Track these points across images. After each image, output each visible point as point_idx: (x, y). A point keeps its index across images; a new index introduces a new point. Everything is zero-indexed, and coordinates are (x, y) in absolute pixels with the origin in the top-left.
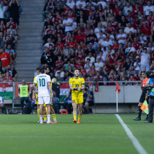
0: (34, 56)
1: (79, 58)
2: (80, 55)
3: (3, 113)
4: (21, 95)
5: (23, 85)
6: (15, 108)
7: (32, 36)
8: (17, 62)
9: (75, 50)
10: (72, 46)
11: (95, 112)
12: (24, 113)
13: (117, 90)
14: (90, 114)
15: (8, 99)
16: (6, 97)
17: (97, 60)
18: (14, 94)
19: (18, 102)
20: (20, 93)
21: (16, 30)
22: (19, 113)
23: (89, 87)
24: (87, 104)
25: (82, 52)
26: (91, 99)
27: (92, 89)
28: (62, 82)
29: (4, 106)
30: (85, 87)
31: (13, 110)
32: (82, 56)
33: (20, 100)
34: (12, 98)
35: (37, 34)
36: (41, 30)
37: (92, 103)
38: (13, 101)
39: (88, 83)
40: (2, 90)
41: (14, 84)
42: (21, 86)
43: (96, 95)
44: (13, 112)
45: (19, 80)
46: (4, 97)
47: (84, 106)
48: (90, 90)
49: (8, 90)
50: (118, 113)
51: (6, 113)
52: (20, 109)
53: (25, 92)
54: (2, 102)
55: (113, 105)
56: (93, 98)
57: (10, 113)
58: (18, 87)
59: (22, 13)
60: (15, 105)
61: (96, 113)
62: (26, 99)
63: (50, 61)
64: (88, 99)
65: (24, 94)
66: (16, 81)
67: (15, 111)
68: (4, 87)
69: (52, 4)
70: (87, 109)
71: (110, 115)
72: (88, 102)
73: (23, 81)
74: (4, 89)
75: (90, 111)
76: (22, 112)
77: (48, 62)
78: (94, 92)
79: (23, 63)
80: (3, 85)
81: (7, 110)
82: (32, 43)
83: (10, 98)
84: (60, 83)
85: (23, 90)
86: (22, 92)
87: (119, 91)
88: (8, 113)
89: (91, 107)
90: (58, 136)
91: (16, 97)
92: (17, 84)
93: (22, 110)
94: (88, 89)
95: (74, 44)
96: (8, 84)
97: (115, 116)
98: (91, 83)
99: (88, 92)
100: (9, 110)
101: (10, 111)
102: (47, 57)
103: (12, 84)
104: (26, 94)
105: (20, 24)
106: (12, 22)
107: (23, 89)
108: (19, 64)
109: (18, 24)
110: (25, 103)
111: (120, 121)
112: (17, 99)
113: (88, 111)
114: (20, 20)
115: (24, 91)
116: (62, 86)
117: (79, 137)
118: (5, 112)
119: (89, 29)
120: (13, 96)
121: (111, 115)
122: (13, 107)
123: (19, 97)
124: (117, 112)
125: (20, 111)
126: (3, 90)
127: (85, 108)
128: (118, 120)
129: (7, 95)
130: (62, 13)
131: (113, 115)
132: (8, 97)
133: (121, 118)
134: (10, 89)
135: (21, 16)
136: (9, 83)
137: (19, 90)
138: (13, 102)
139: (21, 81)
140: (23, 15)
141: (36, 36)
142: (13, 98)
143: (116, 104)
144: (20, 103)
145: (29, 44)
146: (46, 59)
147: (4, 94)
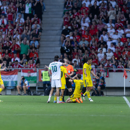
0: (54, 47)
1: (93, 48)
2: (94, 46)
3: (28, 94)
4: (44, 80)
5: (45, 71)
6: (39, 90)
7: (53, 30)
8: (40, 52)
9: (89, 42)
10: (87, 38)
11: (106, 94)
12: (46, 94)
13: (125, 76)
14: (102, 96)
15: (32, 82)
16: (31, 81)
17: (107, 51)
18: (38, 78)
19: (41, 86)
20: (42, 78)
21: (40, 25)
22: (42, 95)
23: (101, 74)
24: (99, 87)
25: (95, 44)
26: (103, 84)
27: (104, 75)
28: (78, 69)
29: (29, 88)
30: (98, 73)
31: (36, 92)
32: (96, 47)
33: (43, 84)
34: (35, 82)
35: (57, 28)
36: (61, 25)
37: (103, 87)
38: (37, 84)
39: (100, 70)
40: (28, 75)
41: (38, 70)
42: (43, 72)
43: (106, 80)
44: (37, 94)
45: (42, 66)
46: (29, 81)
47: (96, 89)
48: (102, 75)
49: (33, 75)
50: (125, 96)
51: (31, 95)
52: (43, 91)
53: (47, 77)
54: (27, 85)
55: (121, 89)
56: (104, 83)
57: (34, 94)
58: (41, 72)
59: (45, 10)
60: (39, 88)
61: (107, 96)
62: (48, 83)
63: (68, 51)
64: (100, 84)
65: (46, 78)
66: (39, 68)
67: (38, 93)
68: (29, 73)
69: (71, 3)
70: (99, 91)
71: (118, 97)
72: (100, 86)
74: (29, 74)
75: (102, 94)
76: (45, 94)
77: (67, 51)
78: (105, 78)
79: (45, 53)
80: (28, 71)
81: (32, 92)
82: (53, 35)
83: (34, 82)
84: (76, 70)
85: (45, 75)
86: (44, 77)
87: (126, 77)
88: (32, 94)
89: (102, 90)
90: (75, 114)
91: (39, 81)
92: (40, 70)
93: (44, 92)
94: (100, 75)
95: (89, 37)
96: (32, 70)
97: (123, 98)
98: (103, 70)
99: (100, 77)
100: (33, 92)
101: (34, 93)
102: (65, 48)
103: (36, 70)
104: (48, 78)
105: (43, 19)
106: (36, 18)
107: (45, 74)
108: (42, 53)
109: (41, 20)
110: (47, 86)
111: (127, 102)
112: (40, 83)
113: (100, 93)
114: (43, 16)
115: (46, 76)
116: (79, 72)
117: (93, 115)
118: (30, 93)
119: (101, 24)
120: (37, 80)
121: (120, 97)
122: (37, 90)
123: (42, 81)
124: (125, 94)
125: (42, 93)
127: (97, 91)
128: (125, 101)
129: (32, 80)
130: (79, 10)
131: (121, 97)
132: (33, 81)
133: (128, 99)
134: (34, 75)
135: (44, 13)
136: (34, 69)
137: (42, 75)
138: (37, 86)
139: (43, 68)
140: (46, 12)
141: (57, 30)
142: (37, 82)
143: (123, 88)
144: (42, 86)
145: (50, 37)
146: (65, 49)
147: (29, 78)
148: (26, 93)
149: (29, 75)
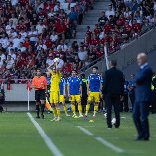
14: (1, 112)
48: (2, 88)
50: (29, 112)
55: (24, 103)
61: (7, 112)
75: (2, 109)
78: (5, 90)
87: (30, 89)
89: (2, 106)
98: (2, 81)
121: (22, 113)
133: (32, 116)
143: (27, 102)
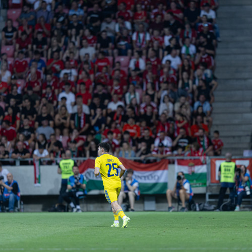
0: (242, 113)
3: (190, 209)
5: (227, 162)
6: (211, 200)
7: (238, 79)
15: (198, 185)
16: (195, 182)
18: (209, 177)
19: (216, 191)
31: (206, 205)
34: (205, 184)
38: (207, 189)
41: (208, 159)
44: (208, 208)
46: (192, 183)
49: (199, 169)
51: (195, 210)
53: (228, 174)
57: (201, 209)
58: (215, 164)
60: (211, 197)
62: (231, 186)
65: (227, 177)
67: (210, 206)
68: (192, 166)
73: (228, 154)
81: (197, 205)
83: (202, 184)
85: (225, 170)
86: (224, 174)
88: (198, 209)
91: (212, 183)
92: (213, 161)
100: (199, 205)
101: (202, 206)
106: (204, 55)
107: (227, 168)
112: (213, 186)
115: (227, 172)
118: (193, 206)
120: (206, 181)
122: (207, 199)
126: (190, 170)
129: (197, 180)
132: (199, 182)
134: (201, 169)
138: (207, 192)
142: (208, 184)
144: (218, 193)
147: (192, 177)
148: (187, 206)
149: (192, 171)
